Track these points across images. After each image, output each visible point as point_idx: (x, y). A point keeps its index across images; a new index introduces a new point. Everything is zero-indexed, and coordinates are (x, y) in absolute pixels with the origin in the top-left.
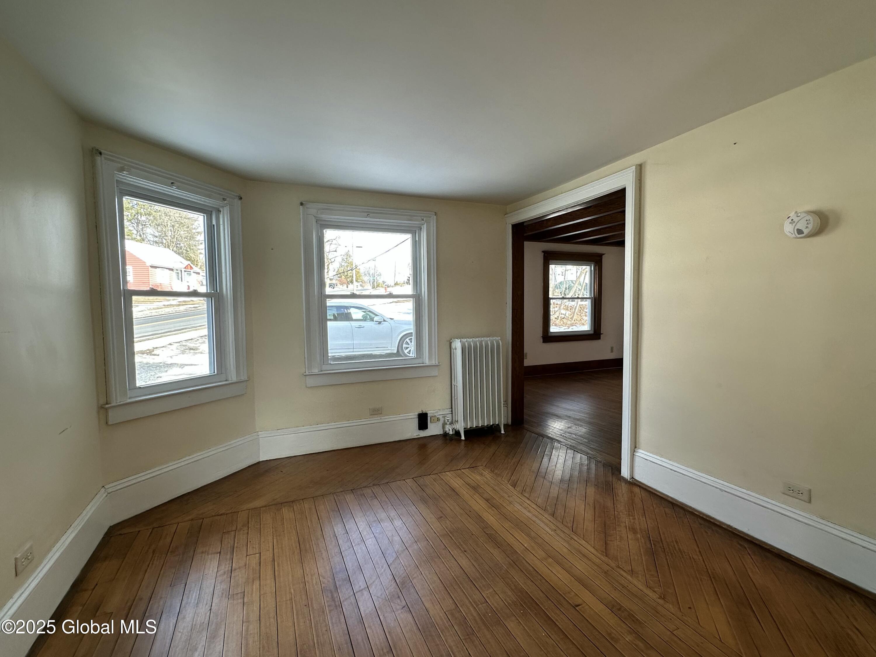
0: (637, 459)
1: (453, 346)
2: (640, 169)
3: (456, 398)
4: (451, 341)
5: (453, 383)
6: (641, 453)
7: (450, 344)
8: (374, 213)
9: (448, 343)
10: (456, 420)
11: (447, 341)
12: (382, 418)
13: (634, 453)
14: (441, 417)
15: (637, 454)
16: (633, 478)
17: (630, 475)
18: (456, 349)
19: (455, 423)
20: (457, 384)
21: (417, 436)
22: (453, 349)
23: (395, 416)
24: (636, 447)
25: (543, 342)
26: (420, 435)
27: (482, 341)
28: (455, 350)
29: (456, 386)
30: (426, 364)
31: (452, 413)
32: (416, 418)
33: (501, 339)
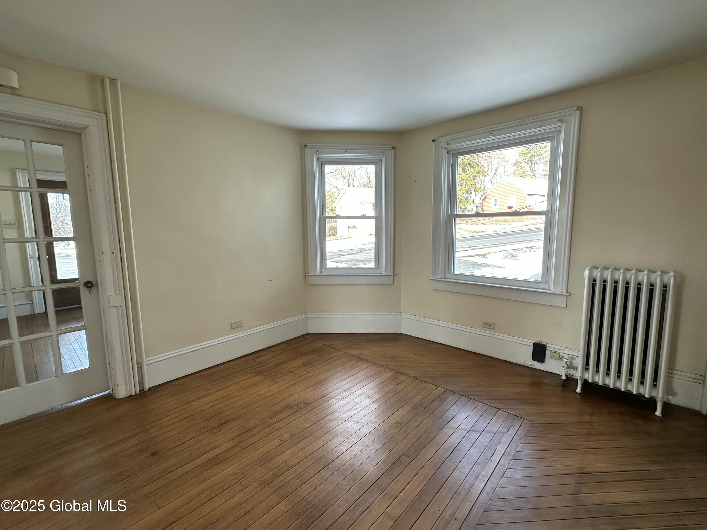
8: (496, 130)
12: (494, 333)
14: (566, 356)
21: (531, 365)
23: (507, 336)
26: (535, 366)
30: (551, 290)
32: (532, 346)
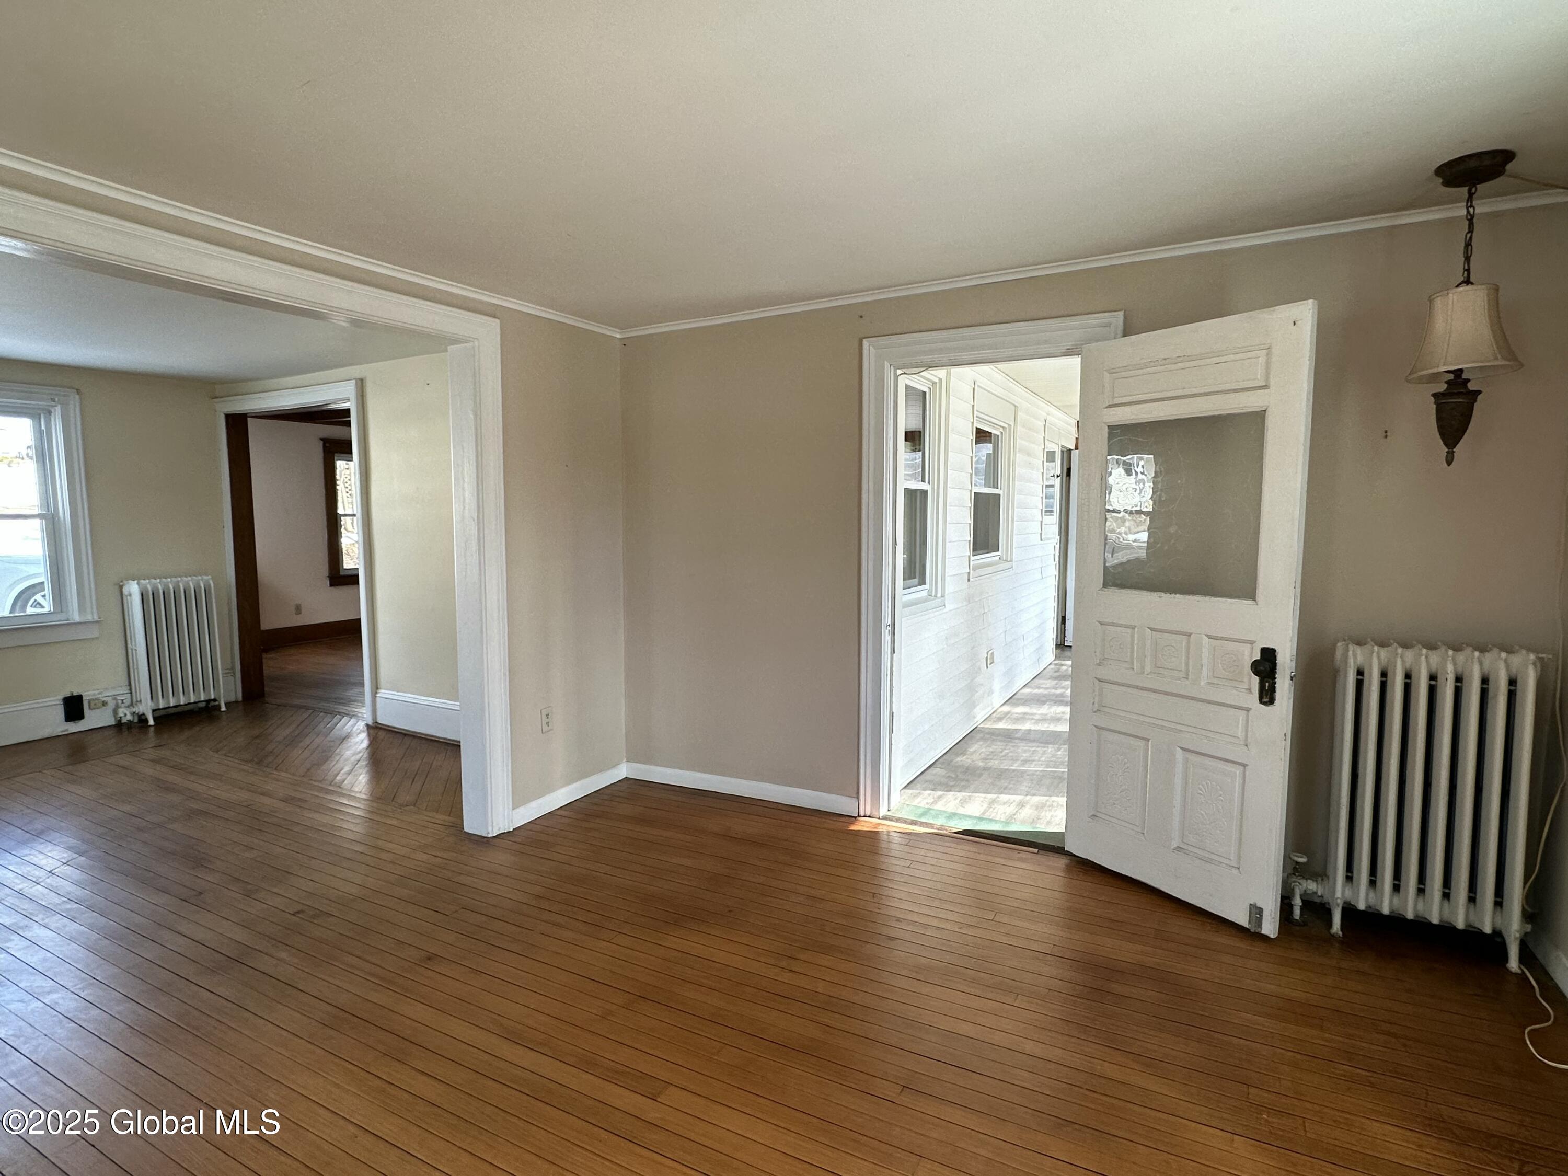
0: (378, 700)
1: (125, 591)
2: (361, 384)
3: (135, 667)
4: (121, 584)
5: (129, 646)
6: (382, 693)
7: (121, 588)
9: (117, 587)
10: (139, 700)
11: (115, 584)
13: (378, 691)
14: (109, 699)
15: (378, 695)
16: (376, 722)
17: (373, 720)
18: (130, 595)
19: (136, 704)
20: (135, 646)
21: (63, 731)
22: (127, 596)
24: (377, 688)
25: (331, 585)
26: (70, 729)
27: (178, 582)
28: (129, 597)
29: (134, 652)
30: (73, 620)
31: (131, 693)
32: (60, 704)
33: (212, 579)
